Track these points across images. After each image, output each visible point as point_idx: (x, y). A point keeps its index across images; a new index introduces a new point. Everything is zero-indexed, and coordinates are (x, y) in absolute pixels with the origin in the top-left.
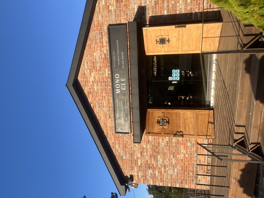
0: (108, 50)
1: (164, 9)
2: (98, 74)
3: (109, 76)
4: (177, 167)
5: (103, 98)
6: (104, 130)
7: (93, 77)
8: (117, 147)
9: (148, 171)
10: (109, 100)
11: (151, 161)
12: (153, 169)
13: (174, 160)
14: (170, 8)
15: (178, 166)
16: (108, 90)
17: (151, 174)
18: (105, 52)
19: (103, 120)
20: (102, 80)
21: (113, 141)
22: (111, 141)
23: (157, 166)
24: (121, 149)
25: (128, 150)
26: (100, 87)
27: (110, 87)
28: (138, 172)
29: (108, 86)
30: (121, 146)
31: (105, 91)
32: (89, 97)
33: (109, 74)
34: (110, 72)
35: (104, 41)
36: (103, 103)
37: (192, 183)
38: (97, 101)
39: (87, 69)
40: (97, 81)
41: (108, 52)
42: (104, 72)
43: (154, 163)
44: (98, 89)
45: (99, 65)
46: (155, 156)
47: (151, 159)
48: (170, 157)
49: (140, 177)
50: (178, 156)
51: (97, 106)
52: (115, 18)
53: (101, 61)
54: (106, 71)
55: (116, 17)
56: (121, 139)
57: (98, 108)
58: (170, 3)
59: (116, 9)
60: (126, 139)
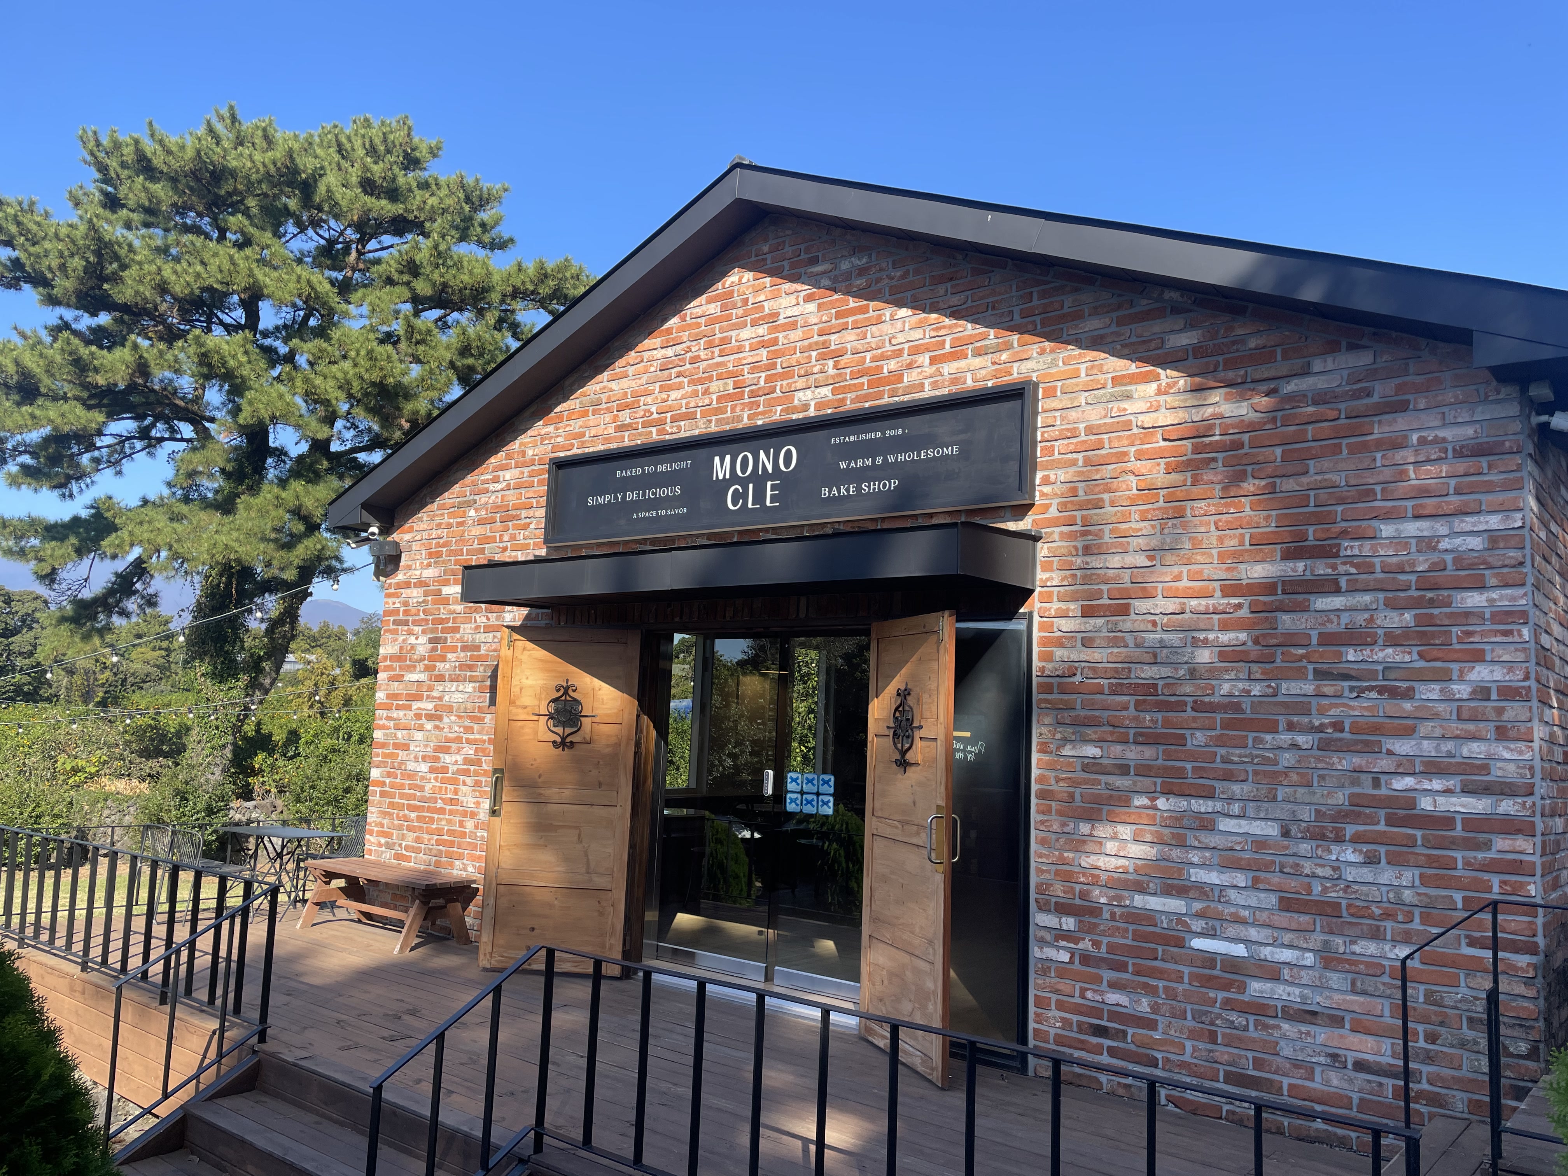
0: (917, 396)
1: (1105, 745)
2: (806, 343)
3: (795, 410)
4: (433, 775)
5: (700, 381)
6: (573, 402)
7: (795, 311)
8: (508, 475)
9: (424, 632)
10: (690, 416)
11: (454, 650)
12: (431, 658)
13: (456, 762)
14: (1110, 779)
15: (436, 779)
16: (733, 410)
17: (413, 647)
18: (908, 378)
19: (612, 390)
20: (779, 369)
21: (530, 452)
22: (529, 440)
23: (440, 678)
24: (499, 494)
25: (498, 535)
26: (750, 360)
27: (745, 420)
28: (421, 583)
29: (751, 406)
30: (512, 497)
31: (732, 391)
32: (709, 302)
33: (805, 407)
34: (812, 412)
35: (962, 364)
36: (679, 387)
37: (383, 840)
38: (689, 350)
39: (837, 272)
40: (775, 342)
41: (906, 398)
42: (814, 376)
43: (448, 666)
44: (740, 350)
45: (849, 346)
46: (471, 668)
47: (465, 648)
48: (469, 742)
49: (405, 593)
50: (469, 780)
51: (670, 352)
52: (1082, 426)
53: (868, 356)
54: (818, 390)
55: (1089, 430)
56: (535, 492)
57: (659, 356)
58: (1135, 783)
59: (1135, 430)
60: (535, 521)
